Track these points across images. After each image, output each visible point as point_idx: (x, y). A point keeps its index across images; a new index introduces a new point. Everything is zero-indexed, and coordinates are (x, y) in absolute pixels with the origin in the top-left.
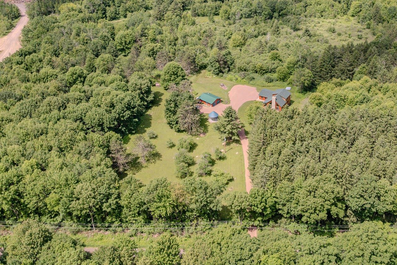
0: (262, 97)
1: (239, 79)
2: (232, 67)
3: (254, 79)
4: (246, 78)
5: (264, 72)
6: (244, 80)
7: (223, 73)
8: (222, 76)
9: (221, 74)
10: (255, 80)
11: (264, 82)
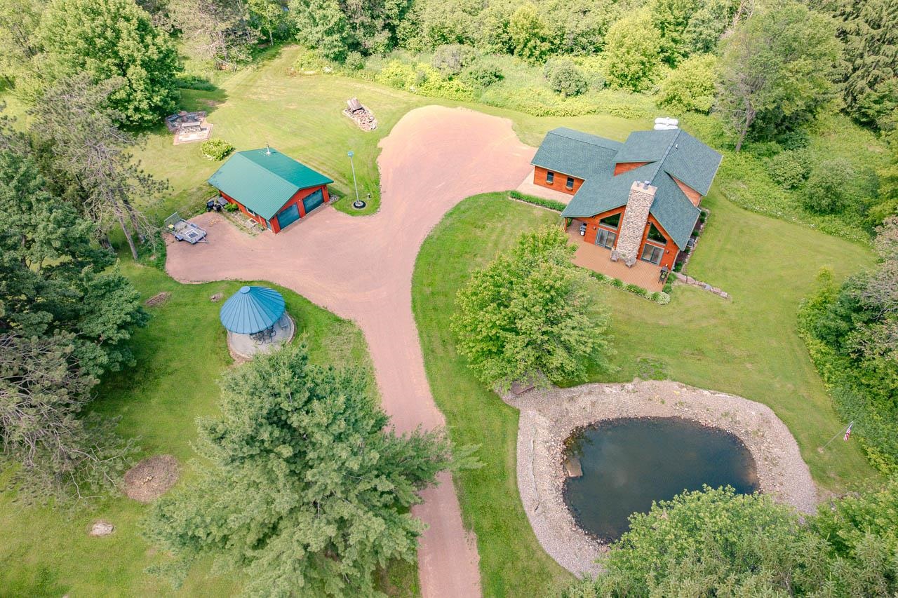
0: (551, 174)
1: (435, 78)
2: (403, 27)
3: (500, 77)
4: (465, 72)
5: (546, 45)
6: (456, 82)
7: (365, 54)
8: (361, 67)
9: (354, 57)
10: (507, 82)
11: (549, 94)
